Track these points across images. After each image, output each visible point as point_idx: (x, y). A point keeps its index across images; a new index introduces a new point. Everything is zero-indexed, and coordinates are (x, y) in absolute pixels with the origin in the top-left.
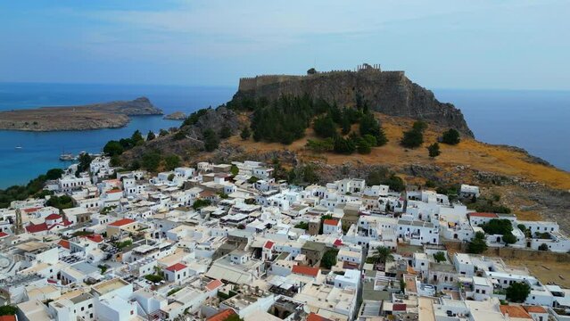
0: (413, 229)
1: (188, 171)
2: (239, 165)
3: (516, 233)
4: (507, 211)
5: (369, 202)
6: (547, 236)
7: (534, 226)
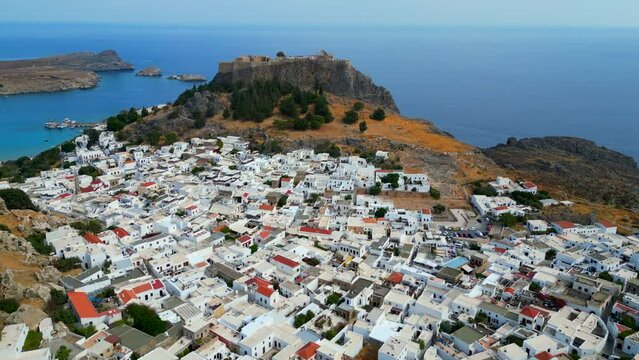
0: (338, 182)
1: (184, 145)
2: (223, 139)
3: (401, 182)
4: (399, 168)
5: (315, 165)
6: (420, 183)
7: (413, 177)
